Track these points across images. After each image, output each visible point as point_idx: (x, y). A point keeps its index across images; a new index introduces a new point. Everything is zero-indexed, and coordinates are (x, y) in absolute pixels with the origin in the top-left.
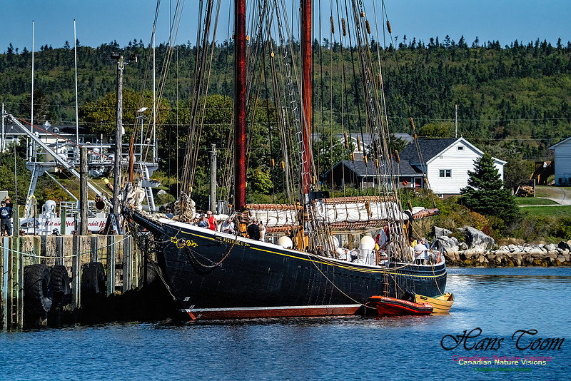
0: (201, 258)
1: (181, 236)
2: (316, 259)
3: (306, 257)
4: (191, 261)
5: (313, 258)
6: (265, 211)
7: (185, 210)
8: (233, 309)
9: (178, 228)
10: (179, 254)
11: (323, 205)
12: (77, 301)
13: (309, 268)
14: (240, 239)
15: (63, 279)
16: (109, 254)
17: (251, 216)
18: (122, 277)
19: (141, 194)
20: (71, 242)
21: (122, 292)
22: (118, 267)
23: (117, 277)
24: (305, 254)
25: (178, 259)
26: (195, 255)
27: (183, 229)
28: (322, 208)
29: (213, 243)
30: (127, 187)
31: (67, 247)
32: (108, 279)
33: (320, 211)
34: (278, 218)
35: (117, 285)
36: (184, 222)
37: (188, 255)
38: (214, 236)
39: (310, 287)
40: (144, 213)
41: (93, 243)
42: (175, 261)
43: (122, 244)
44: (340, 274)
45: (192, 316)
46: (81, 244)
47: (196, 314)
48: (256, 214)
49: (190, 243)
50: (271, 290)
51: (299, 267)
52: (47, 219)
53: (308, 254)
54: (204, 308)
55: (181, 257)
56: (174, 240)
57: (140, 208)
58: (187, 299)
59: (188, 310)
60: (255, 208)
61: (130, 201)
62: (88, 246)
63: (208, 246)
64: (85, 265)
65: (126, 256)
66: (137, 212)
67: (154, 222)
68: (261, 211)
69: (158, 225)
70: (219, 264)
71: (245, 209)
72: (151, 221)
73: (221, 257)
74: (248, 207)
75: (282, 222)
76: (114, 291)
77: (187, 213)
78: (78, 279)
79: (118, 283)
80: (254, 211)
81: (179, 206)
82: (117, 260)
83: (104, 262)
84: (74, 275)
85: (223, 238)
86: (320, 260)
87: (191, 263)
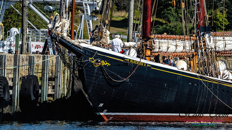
0: (113, 75)
1: (97, 57)
2: (204, 78)
3: (196, 76)
4: (104, 76)
5: (201, 77)
6: (166, 41)
7: (101, 38)
8: (137, 114)
9: (95, 51)
10: (96, 71)
11: (211, 36)
12: (16, 104)
13: (198, 85)
14: (143, 61)
15: (4, 87)
16: (43, 69)
17: (154, 44)
18: (53, 87)
19: (66, 24)
20: (13, 59)
21: (53, 98)
22: (50, 79)
23: (50, 87)
24: (195, 74)
25: (95, 75)
26: (108, 72)
27: (99, 52)
28: (210, 39)
29: (122, 64)
30: (55, 18)
31: (9, 63)
32: (42, 88)
33: (208, 42)
34: (176, 46)
35: (50, 93)
36: (100, 46)
37: (102, 71)
38: (123, 58)
39: (199, 99)
40: (68, 39)
41: (31, 61)
42: (92, 76)
43: (55, 62)
44: (223, 91)
45: (105, 118)
46: (21, 60)
47: (108, 116)
48: (159, 42)
49: (104, 63)
50: (167, 101)
51: (190, 84)
52: (11, 42)
53: (198, 74)
54: (115, 112)
55: (97, 73)
56: (92, 60)
57: (65, 34)
58: (101, 105)
59: (102, 114)
60: (158, 38)
61: (58, 29)
62: (26, 63)
63: (119, 65)
64: (24, 77)
65: (57, 71)
66: (62, 38)
67: (76, 46)
68: (163, 41)
69: (79, 48)
70: (127, 80)
71: (150, 38)
72: (73, 45)
73: (128, 74)
74: (152, 36)
75: (180, 49)
76: (47, 97)
77: (103, 40)
78: (18, 88)
79: (50, 92)
80: (157, 40)
81: (97, 34)
82: (50, 74)
83: (39, 75)
84: (14, 84)
85: (130, 60)
86: (206, 79)
87: (105, 78)
